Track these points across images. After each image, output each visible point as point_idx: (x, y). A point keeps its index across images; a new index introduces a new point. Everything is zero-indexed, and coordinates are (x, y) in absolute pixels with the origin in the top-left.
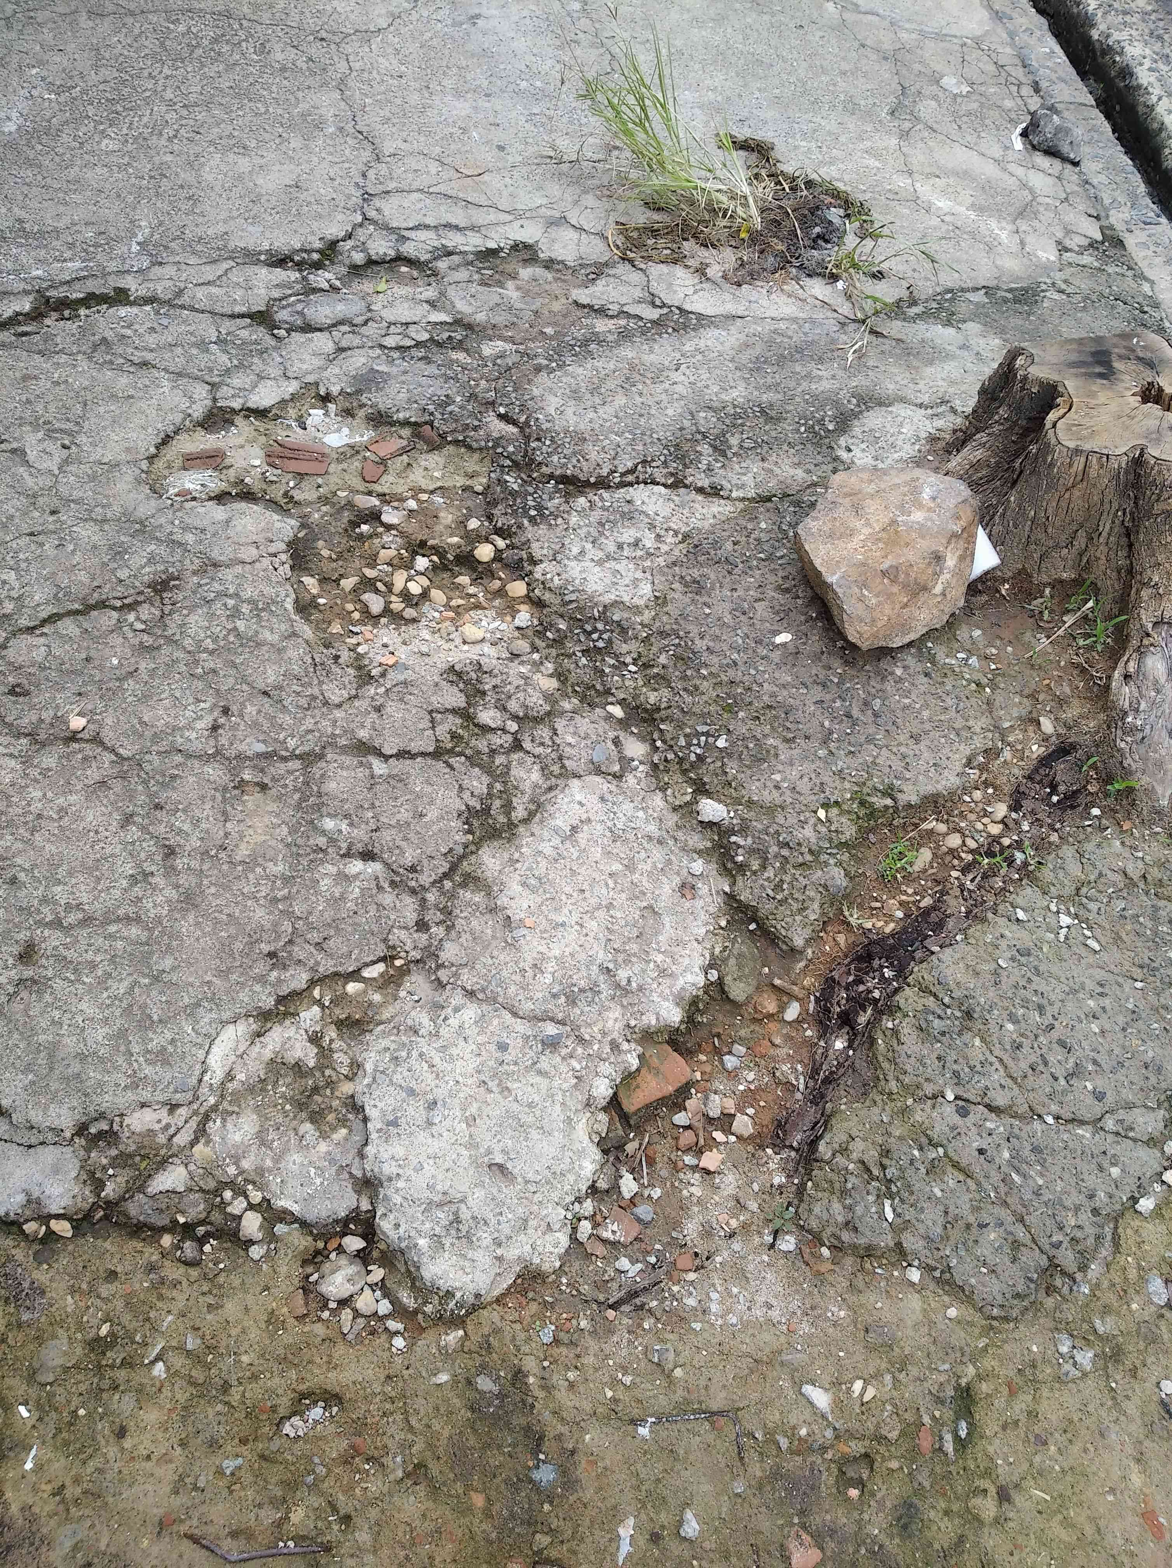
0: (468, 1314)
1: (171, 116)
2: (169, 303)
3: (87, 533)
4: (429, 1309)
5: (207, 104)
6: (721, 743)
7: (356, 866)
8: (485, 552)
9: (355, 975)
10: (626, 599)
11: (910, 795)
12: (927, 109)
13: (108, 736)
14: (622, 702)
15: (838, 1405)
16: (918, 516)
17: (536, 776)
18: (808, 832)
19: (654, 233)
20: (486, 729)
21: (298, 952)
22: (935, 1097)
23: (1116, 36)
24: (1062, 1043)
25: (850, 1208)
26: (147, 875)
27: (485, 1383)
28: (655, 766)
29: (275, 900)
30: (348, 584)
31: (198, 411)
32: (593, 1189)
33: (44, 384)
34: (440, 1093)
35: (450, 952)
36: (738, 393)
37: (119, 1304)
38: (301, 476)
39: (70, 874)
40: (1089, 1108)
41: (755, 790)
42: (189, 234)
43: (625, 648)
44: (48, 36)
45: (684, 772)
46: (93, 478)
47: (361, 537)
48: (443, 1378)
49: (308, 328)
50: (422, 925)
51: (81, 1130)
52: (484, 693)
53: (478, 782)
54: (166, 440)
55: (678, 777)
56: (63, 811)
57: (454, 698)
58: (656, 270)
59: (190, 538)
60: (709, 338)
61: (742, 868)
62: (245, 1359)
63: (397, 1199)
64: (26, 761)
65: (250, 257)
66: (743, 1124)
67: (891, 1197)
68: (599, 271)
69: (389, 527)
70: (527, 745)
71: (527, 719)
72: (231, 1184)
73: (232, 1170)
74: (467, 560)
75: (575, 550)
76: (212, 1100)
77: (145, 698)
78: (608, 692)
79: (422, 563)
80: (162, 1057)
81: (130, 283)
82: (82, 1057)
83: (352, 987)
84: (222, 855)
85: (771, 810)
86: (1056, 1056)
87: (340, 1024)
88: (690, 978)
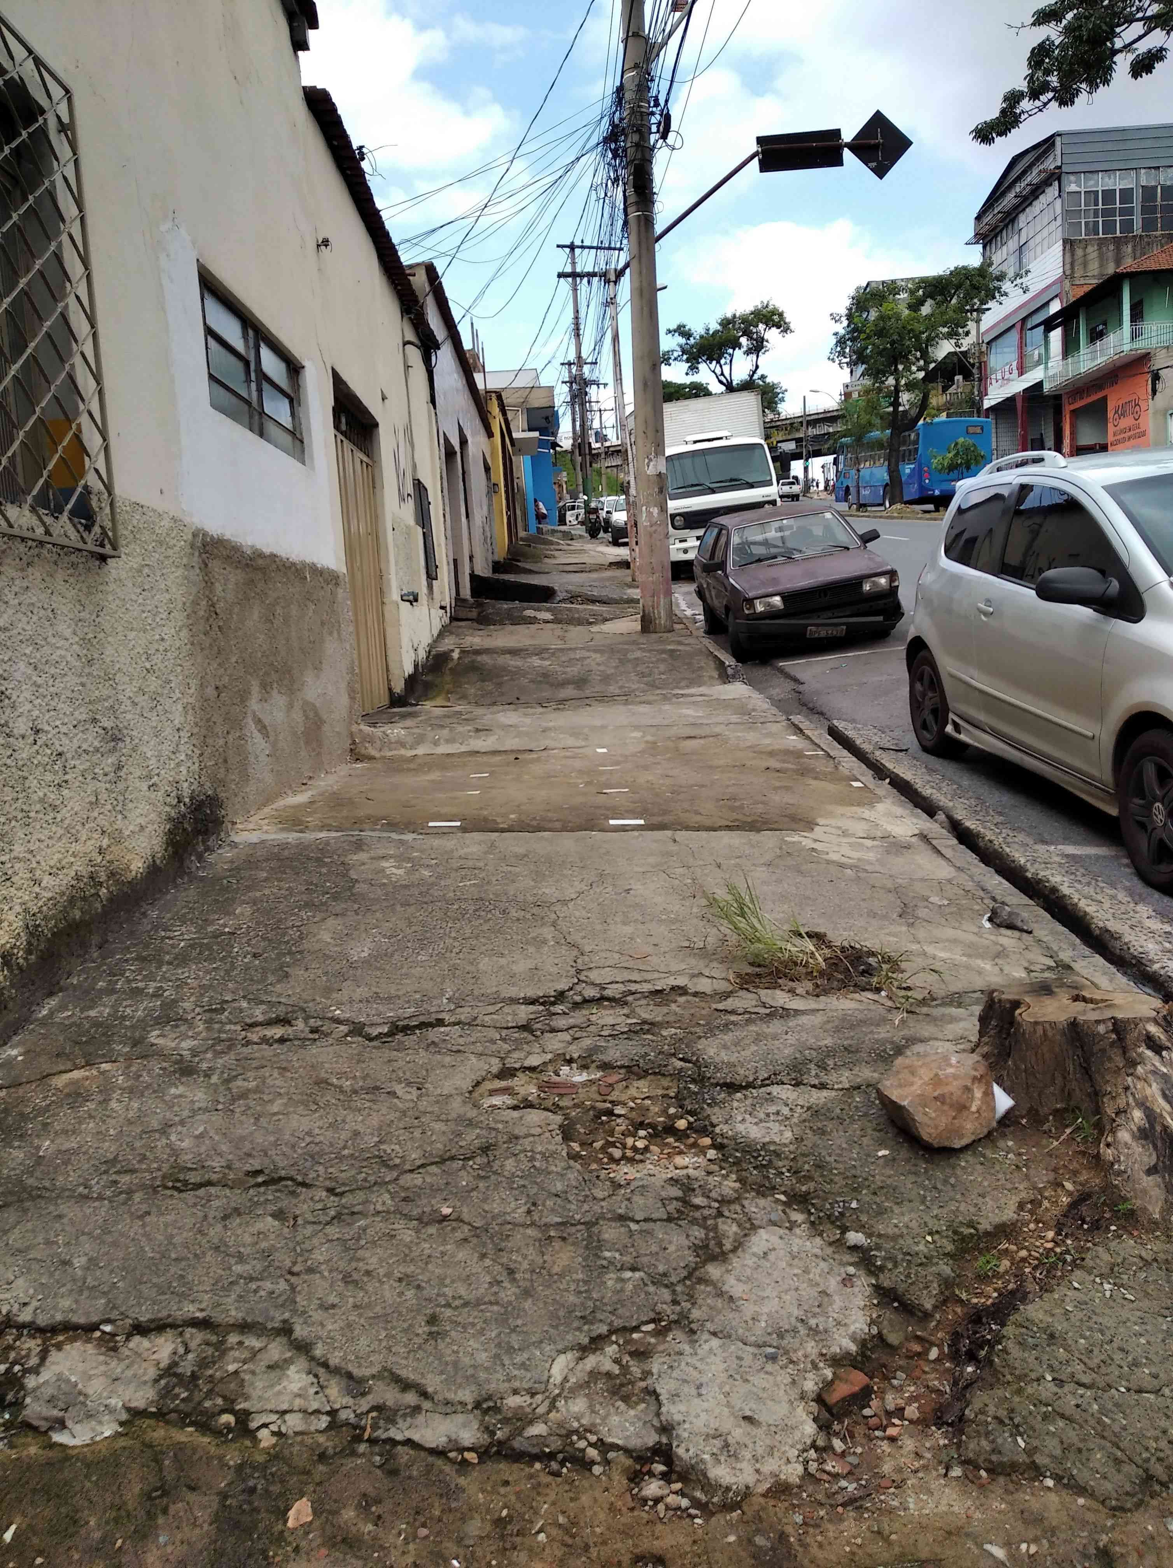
0: (742, 1500)
1: (456, 944)
2: (469, 1024)
3: (438, 1126)
4: (715, 1500)
5: (477, 938)
6: (854, 1205)
7: (628, 1274)
8: (682, 1124)
9: (636, 1329)
10: (777, 1140)
11: (985, 1225)
12: (922, 913)
13: (466, 1217)
14: (784, 1193)
15: (1011, 1556)
16: (950, 1070)
17: (735, 1228)
18: (921, 1247)
19: (758, 975)
20: (698, 1207)
21: (599, 1316)
22: (1038, 1380)
23: (1042, 873)
24: (1122, 1349)
25: (993, 1442)
26: (499, 1283)
27: (760, 1540)
28: (813, 1223)
29: (580, 1292)
30: (598, 1145)
31: (495, 1070)
32: (814, 1445)
33: (401, 1063)
34: (704, 1380)
35: (695, 1314)
36: (828, 1042)
37: (513, 1498)
38: (561, 1095)
39: (453, 1282)
40: (1149, 1383)
41: (881, 1228)
42: (476, 993)
43: (780, 1164)
44: (378, 915)
45: (833, 1223)
46: (437, 1102)
47: (602, 1123)
48: (732, 1538)
49: (553, 1030)
50: (675, 1302)
51: (477, 1405)
52: (694, 1190)
53: (698, 1233)
54: (478, 1084)
55: (829, 1226)
56: (443, 1254)
57: (676, 1192)
58: (763, 992)
59: (500, 1126)
60: (804, 1020)
61: (881, 1269)
62: (598, 1530)
63: (686, 1435)
64: (418, 1231)
65: (514, 1001)
66: (912, 1411)
67: (1021, 1435)
68: (727, 995)
69: (619, 1116)
70: (726, 1213)
71: (724, 1201)
72: (576, 1432)
73: (576, 1425)
74: (670, 1130)
75: (740, 1118)
76: (557, 1391)
77: (485, 1200)
78: (774, 1188)
79: (642, 1133)
80: (523, 1366)
81: (446, 1016)
82: (474, 1367)
83: (635, 1336)
84: (544, 1272)
85: (894, 1238)
86: (1118, 1356)
87: (632, 1354)
88: (857, 1325)
